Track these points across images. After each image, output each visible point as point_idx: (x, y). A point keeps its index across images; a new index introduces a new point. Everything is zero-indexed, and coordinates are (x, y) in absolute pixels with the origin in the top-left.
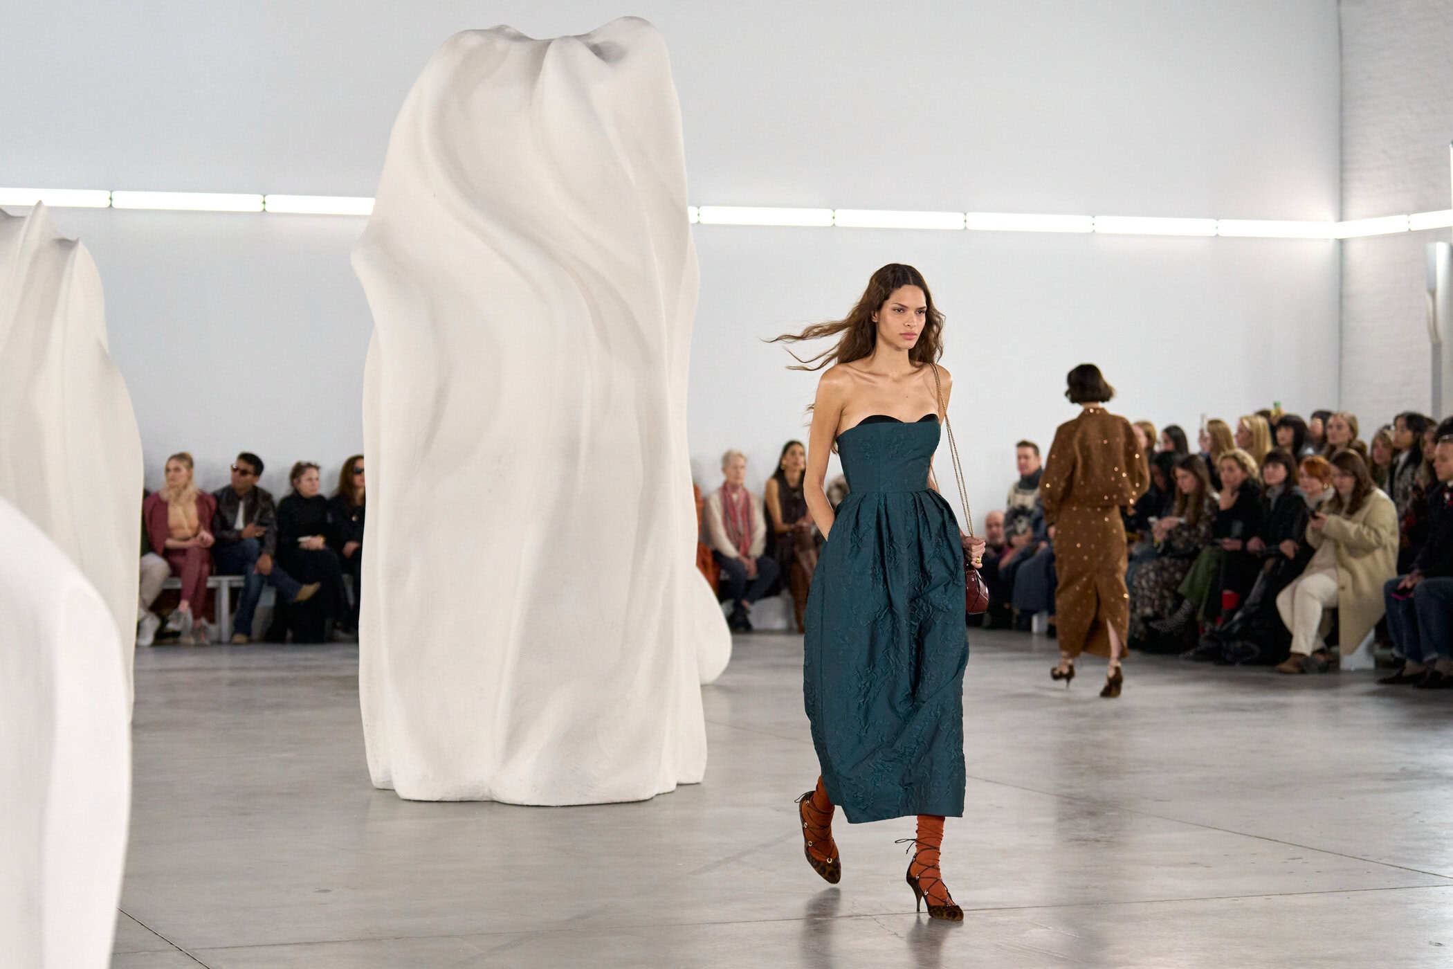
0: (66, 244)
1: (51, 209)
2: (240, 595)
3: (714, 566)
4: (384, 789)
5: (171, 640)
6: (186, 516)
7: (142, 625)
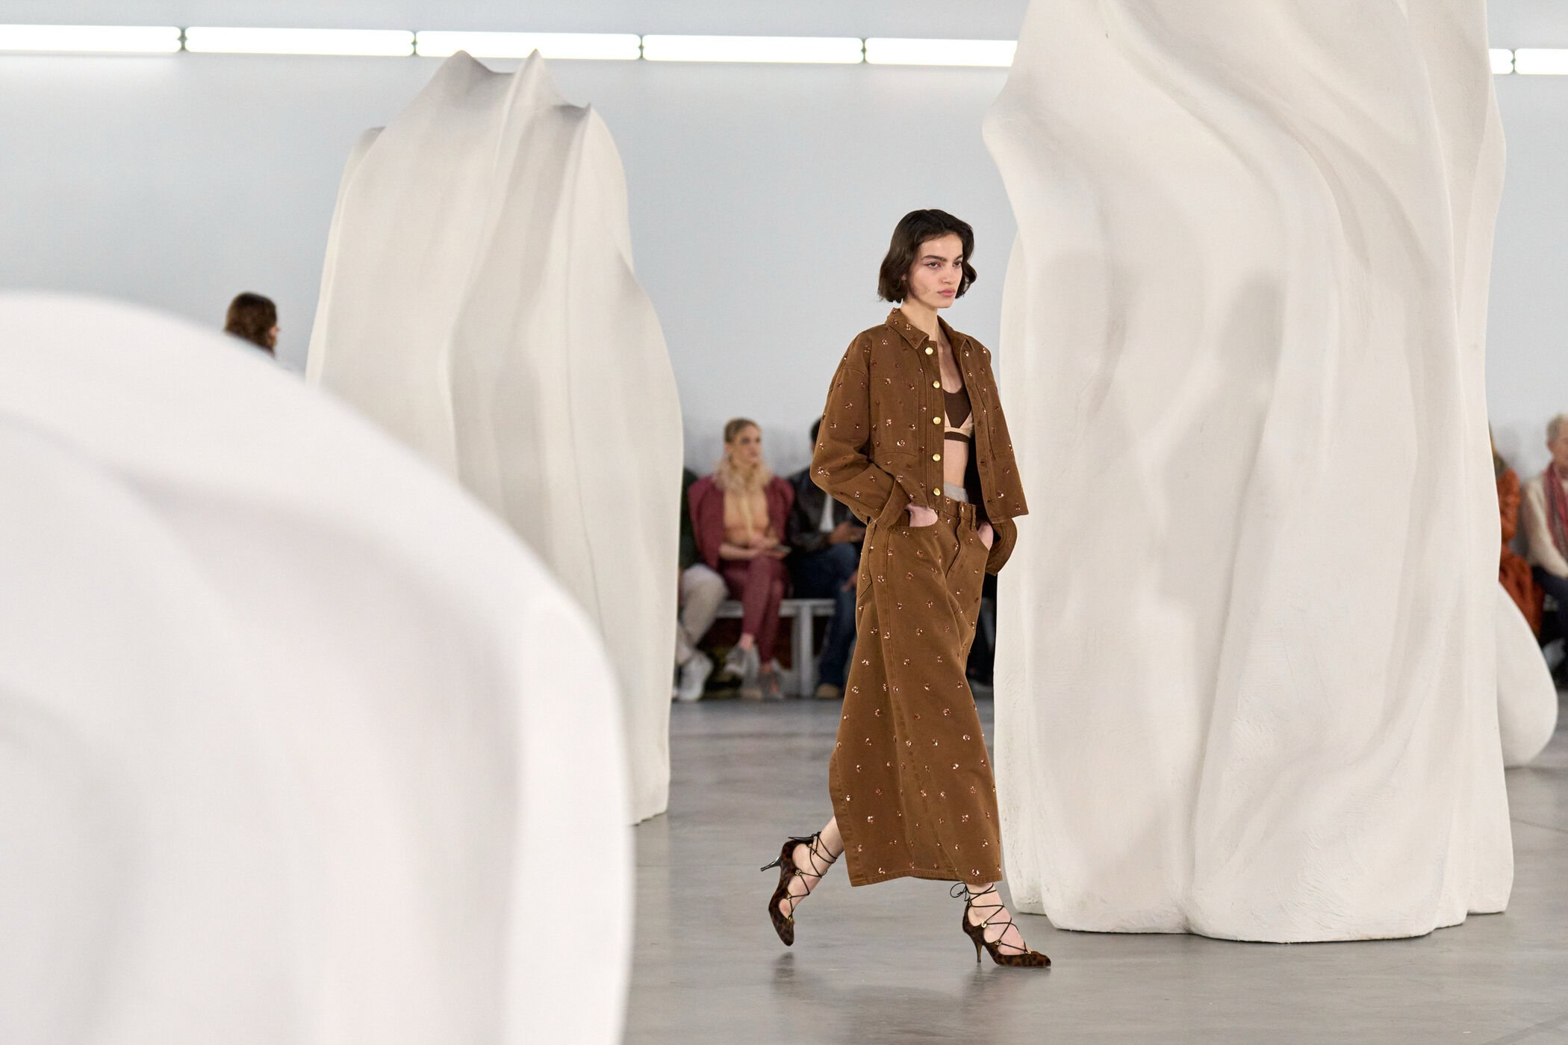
0: (572, 113)
1: (552, 63)
2: (829, 628)
3: (1534, 589)
4: (1031, 914)
5: (727, 692)
6: (752, 510)
7: (686, 670)
